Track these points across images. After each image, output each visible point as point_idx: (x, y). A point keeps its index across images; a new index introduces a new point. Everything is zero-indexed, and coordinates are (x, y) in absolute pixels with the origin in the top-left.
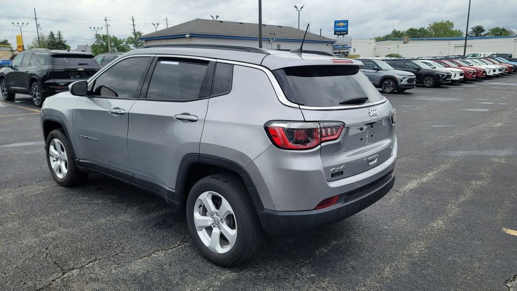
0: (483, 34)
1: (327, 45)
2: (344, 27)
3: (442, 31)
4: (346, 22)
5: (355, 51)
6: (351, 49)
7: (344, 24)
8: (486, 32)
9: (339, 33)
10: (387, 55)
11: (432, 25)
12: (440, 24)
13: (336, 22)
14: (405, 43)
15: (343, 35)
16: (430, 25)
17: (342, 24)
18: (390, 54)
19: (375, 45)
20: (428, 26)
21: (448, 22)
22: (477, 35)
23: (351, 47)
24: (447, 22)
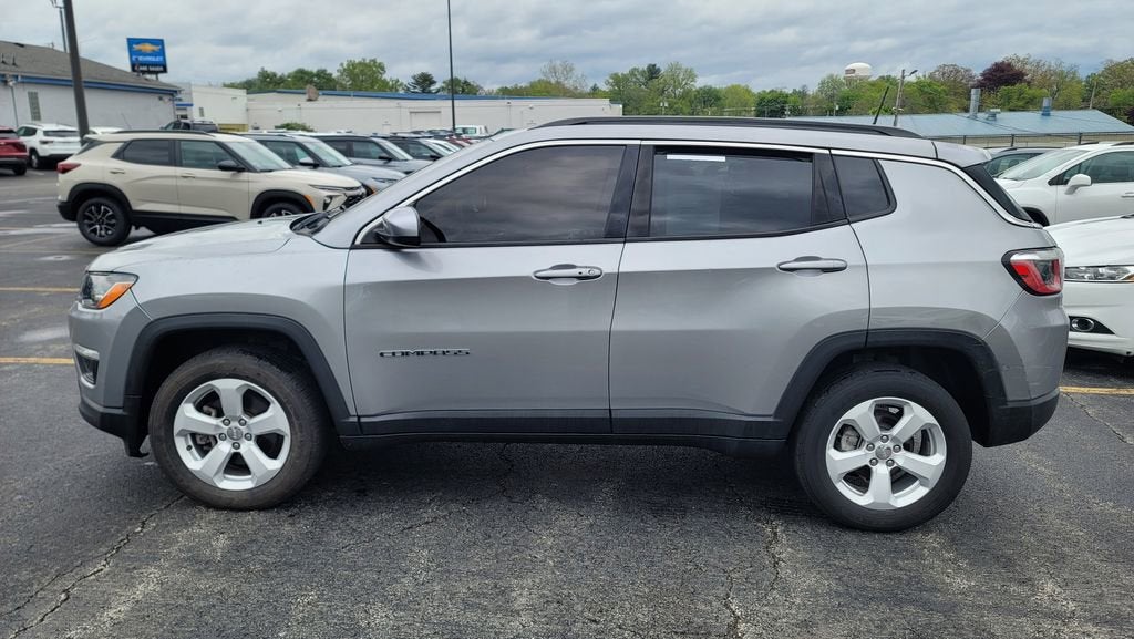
0: (433, 88)
1: (161, 99)
2: (154, 54)
3: (364, 80)
4: (160, 42)
5: (202, 114)
6: (193, 108)
7: (156, 48)
8: (437, 86)
9: (145, 68)
10: (279, 125)
11: (345, 66)
12: (360, 63)
13: (131, 42)
14: (310, 100)
15: (156, 73)
16: (342, 65)
17: (148, 47)
18: (286, 122)
19: (245, 101)
20: (339, 67)
21: (374, 61)
22: (423, 91)
23: (191, 105)
24: (371, 61)
